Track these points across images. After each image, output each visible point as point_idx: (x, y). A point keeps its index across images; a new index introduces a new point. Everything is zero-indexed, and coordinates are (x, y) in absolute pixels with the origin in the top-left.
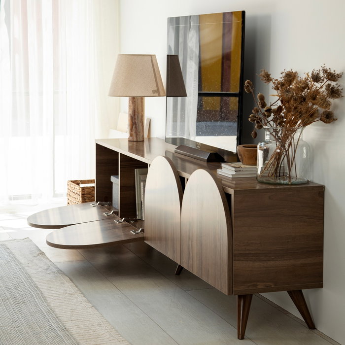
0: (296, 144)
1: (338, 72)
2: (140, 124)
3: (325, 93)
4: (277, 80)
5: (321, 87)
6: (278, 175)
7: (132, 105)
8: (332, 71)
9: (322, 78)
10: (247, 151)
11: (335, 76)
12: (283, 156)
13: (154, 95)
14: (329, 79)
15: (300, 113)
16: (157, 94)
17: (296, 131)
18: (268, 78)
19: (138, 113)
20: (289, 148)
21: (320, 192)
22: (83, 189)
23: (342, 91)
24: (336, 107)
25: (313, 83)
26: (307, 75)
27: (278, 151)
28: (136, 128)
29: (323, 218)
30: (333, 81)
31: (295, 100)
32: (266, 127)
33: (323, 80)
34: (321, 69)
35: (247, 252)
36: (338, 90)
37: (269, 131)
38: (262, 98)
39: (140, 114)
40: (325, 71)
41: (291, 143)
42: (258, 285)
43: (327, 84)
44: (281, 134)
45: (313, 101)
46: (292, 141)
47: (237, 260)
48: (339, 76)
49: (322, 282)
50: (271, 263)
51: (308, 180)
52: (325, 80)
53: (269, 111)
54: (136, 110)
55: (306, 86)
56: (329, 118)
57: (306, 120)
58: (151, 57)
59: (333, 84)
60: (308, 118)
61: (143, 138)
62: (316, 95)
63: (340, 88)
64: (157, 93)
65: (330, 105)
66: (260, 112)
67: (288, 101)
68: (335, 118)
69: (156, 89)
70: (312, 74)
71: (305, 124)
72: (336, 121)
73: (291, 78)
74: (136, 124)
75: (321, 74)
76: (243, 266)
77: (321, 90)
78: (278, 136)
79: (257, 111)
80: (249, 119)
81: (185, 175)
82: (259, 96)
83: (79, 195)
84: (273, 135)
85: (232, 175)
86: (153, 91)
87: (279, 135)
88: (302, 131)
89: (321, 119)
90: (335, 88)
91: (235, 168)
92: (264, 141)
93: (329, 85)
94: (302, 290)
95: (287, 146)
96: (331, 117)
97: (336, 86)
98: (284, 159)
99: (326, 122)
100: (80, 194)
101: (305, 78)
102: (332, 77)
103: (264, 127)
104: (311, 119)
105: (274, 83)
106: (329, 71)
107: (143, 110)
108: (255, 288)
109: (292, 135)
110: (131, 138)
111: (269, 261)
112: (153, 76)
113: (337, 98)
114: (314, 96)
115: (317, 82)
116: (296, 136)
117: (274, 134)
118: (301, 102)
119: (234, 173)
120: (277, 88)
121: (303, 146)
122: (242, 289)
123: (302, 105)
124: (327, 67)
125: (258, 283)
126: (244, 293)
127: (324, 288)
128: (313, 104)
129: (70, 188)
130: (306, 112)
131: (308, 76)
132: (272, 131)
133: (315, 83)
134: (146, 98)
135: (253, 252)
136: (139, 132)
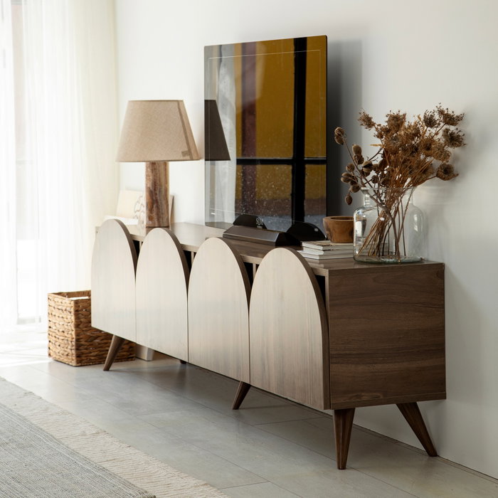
0: (404, 209)
1: (457, 113)
2: (164, 202)
3: (442, 141)
4: (380, 125)
5: (437, 133)
6: (381, 254)
7: (150, 174)
8: (450, 112)
9: (438, 122)
10: (337, 223)
11: (454, 118)
12: (387, 227)
13: (185, 158)
14: (447, 123)
15: (410, 168)
16: (188, 157)
17: (404, 192)
18: (369, 122)
19: (161, 185)
20: (395, 215)
21: (438, 271)
22: (76, 302)
23: (463, 137)
24: (457, 159)
25: (426, 128)
26: (419, 117)
27: (382, 219)
28: (158, 207)
29: (443, 306)
30: (452, 124)
31: (405, 150)
32: (365, 189)
33: (439, 124)
34: (436, 109)
35: (348, 352)
36: (459, 136)
37: (368, 194)
38: (358, 151)
39: (163, 187)
40: (441, 112)
41: (398, 208)
42: (362, 396)
43: (444, 128)
44: (385, 197)
45: (427, 152)
46: (400, 206)
47: (335, 363)
48: (460, 118)
49: (445, 391)
50: (379, 367)
51: (421, 259)
52: (442, 124)
53: (369, 166)
54: (158, 182)
55: (417, 133)
56: (447, 173)
57: (418, 177)
58: (179, 104)
59: (452, 128)
60: (421, 175)
61: (168, 223)
62: (430, 145)
63: (461, 134)
64: (189, 155)
65: (449, 156)
66: (356, 169)
67: (395, 152)
68: (455, 173)
69: (186, 149)
70: (425, 117)
71: (416, 183)
72: (457, 177)
73: (399, 122)
74: (157, 202)
75: (437, 117)
76: (342, 370)
77: (436, 138)
78: (381, 200)
79: (352, 168)
80: (342, 179)
81: (252, 260)
82: (354, 148)
83: (70, 312)
84: (374, 199)
85: (320, 256)
86: (183, 152)
87: (382, 198)
88: (412, 193)
89: (437, 176)
90: (454, 133)
91: (323, 246)
92: (363, 208)
93: (447, 130)
94: (418, 403)
95: (392, 212)
96: (450, 172)
97: (456, 132)
98: (388, 231)
99: (444, 179)
100: (72, 310)
101: (415, 123)
102: (450, 119)
103: (362, 188)
104: (424, 176)
105: (377, 129)
106: (446, 113)
107: (166, 182)
108: (358, 400)
109: (400, 198)
110: (151, 222)
111: (376, 363)
112: (182, 131)
113: (458, 146)
114: (428, 145)
115: (431, 127)
116: (405, 198)
117: (375, 197)
118: (413, 152)
119: (322, 253)
120: (380, 136)
121: (413, 213)
122: (342, 401)
123: (414, 156)
124: (444, 108)
125: (363, 394)
126: (344, 407)
127: (447, 400)
128: (427, 156)
129: (52, 304)
130: (418, 167)
131: (420, 119)
132: (373, 193)
133: (429, 128)
134: (170, 163)
135: (354, 352)
136: (162, 214)
